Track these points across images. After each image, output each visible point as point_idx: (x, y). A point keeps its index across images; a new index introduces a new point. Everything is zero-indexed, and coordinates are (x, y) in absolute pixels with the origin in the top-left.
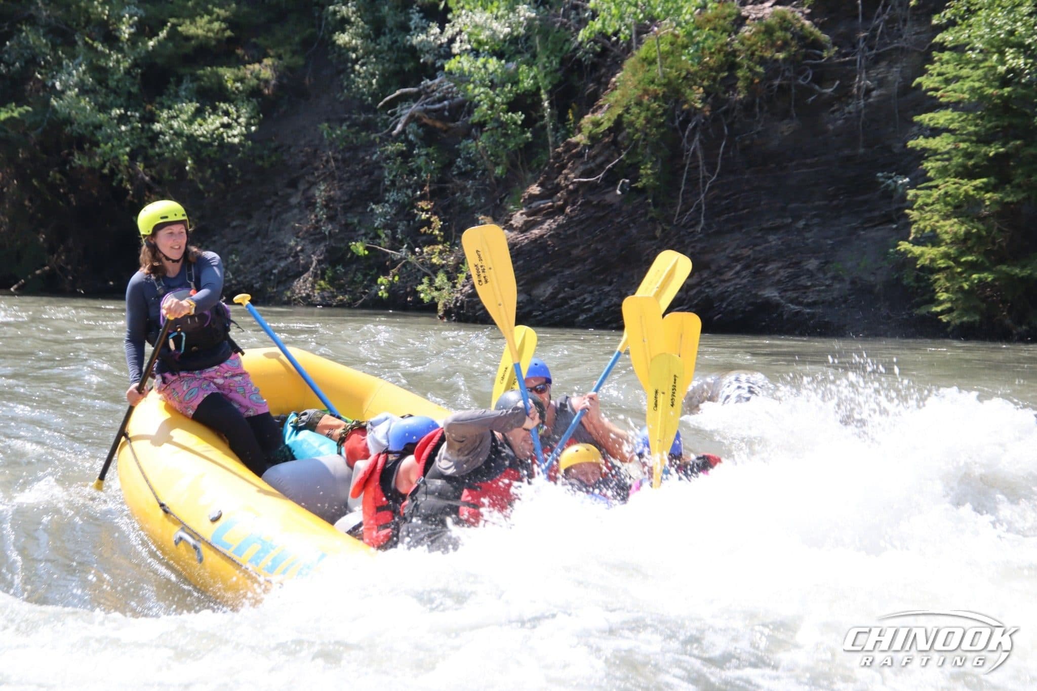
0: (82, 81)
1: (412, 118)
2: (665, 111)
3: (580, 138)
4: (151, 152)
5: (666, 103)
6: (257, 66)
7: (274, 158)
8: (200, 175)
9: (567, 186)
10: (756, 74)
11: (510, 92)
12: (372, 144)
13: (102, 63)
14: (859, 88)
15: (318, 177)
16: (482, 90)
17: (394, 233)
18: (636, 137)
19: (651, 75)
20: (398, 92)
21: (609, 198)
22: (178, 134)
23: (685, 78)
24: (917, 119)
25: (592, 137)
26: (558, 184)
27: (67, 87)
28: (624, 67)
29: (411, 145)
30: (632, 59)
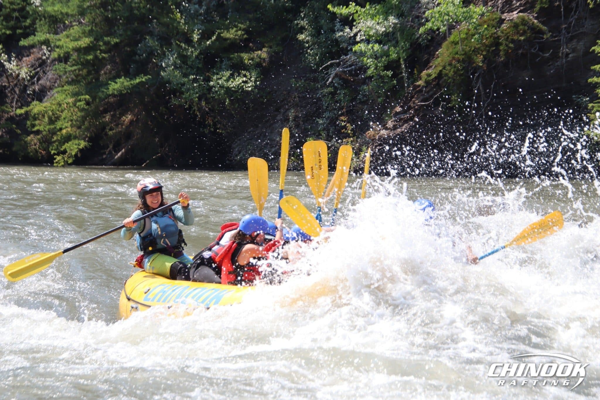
0: (175, 62)
1: (336, 75)
2: (464, 68)
3: (420, 83)
4: (208, 96)
5: (464, 64)
6: (259, 52)
7: (268, 97)
8: (232, 107)
9: (414, 107)
10: (510, 48)
11: (385, 61)
12: (318, 89)
13: (185, 53)
14: (562, 53)
15: (290, 106)
16: (371, 60)
17: (328, 133)
18: (449, 81)
19: (456, 50)
20: (329, 63)
21: (435, 112)
22: (222, 87)
23: (473, 51)
24: (593, 68)
25: (427, 82)
26: (410, 106)
27: (168, 66)
28: (443, 46)
29: (336, 89)
30: (446, 42)
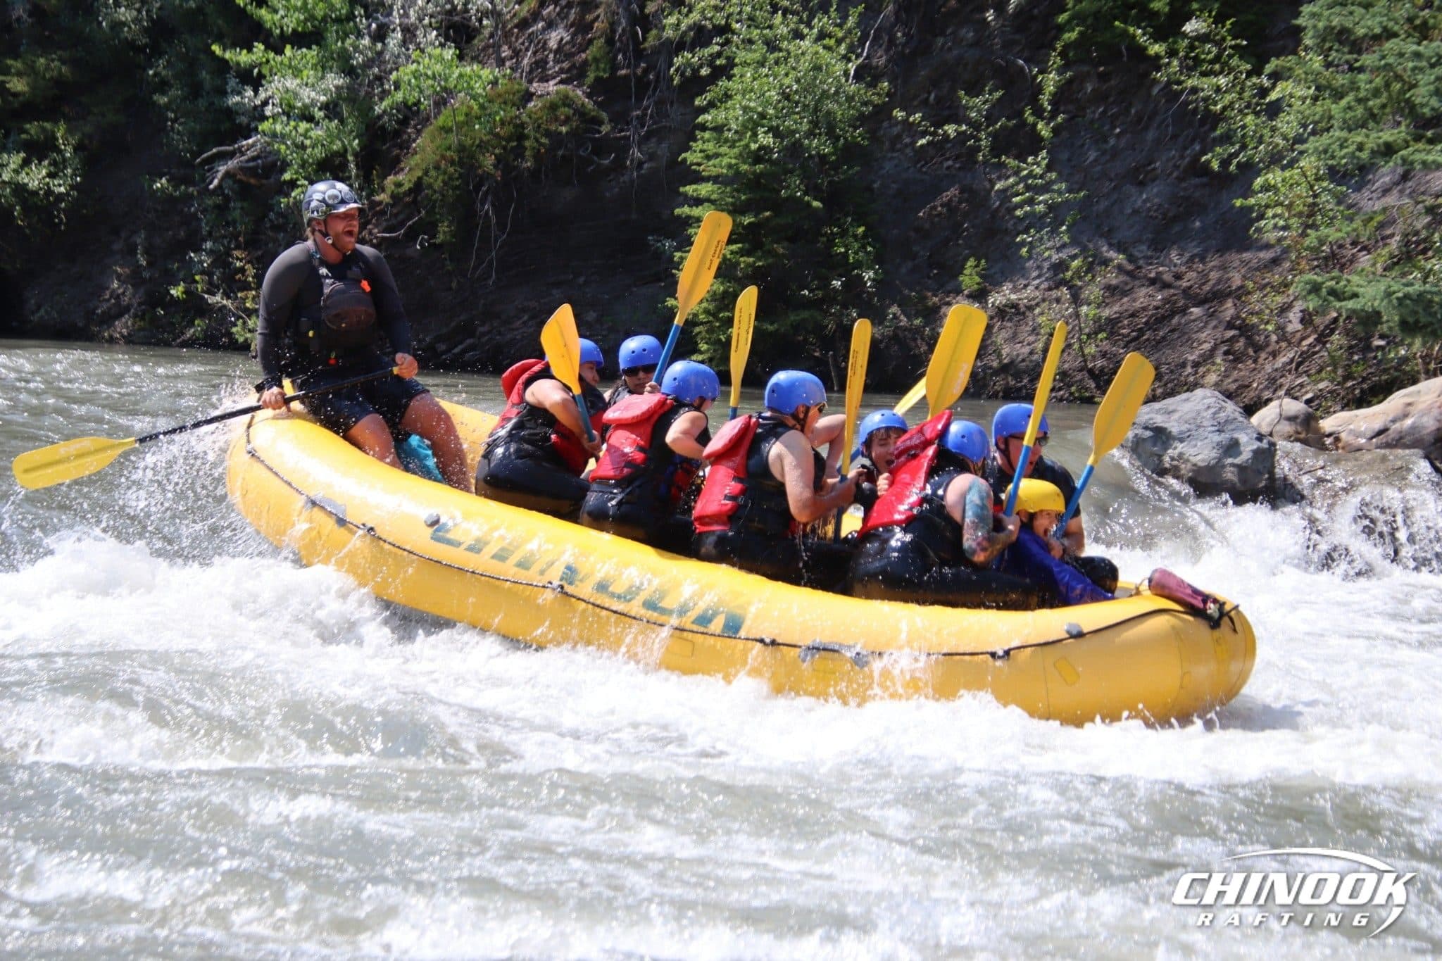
1: (228, 174)
2: (461, 176)
3: (382, 197)
5: (462, 168)
7: (97, 208)
8: (27, 220)
10: (543, 145)
11: (320, 153)
12: (191, 197)
14: (632, 161)
15: (139, 225)
17: (211, 279)
18: (435, 197)
19: (448, 142)
20: (214, 150)
21: (409, 252)
22: (7, 182)
23: (478, 146)
24: (682, 189)
25: (393, 196)
28: (423, 134)
29: (227, 199)
30: (431, 128)
